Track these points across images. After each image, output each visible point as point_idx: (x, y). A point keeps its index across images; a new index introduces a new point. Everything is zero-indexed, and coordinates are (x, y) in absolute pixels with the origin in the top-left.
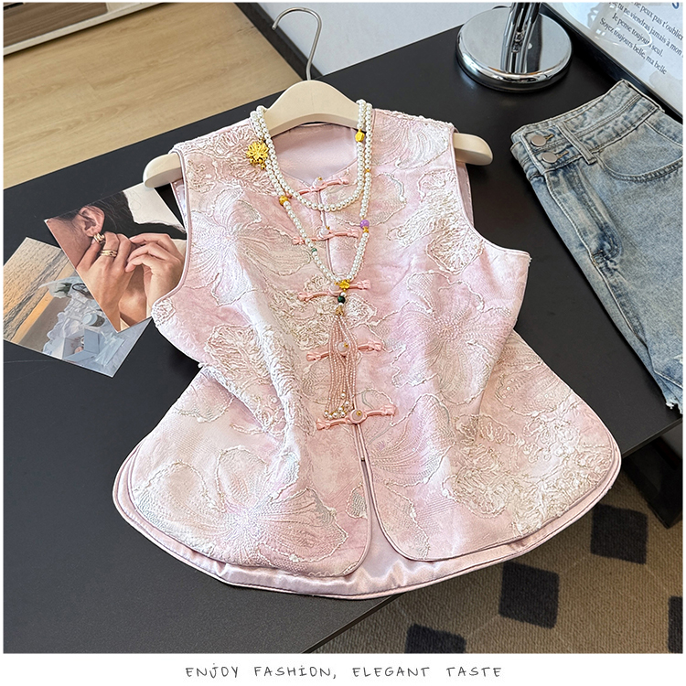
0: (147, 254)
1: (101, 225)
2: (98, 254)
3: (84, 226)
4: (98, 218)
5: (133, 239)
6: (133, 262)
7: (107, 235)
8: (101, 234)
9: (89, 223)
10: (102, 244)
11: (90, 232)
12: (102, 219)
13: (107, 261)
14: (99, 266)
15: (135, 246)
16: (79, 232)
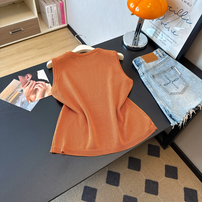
0: (39, 86)
1: (30, 78)
2: (28, 85)
3: (27, 78)
4: (30, 77)
5: (37, 82)
6: (36, 87)
7: (31, 81)
8: (30, 80)
9: (28, 77)
10: (29, 83)
11: (28, 80)
12: (31, 77)
13: (30, 87)
14: (28, 87)
15: (37, 84)
16: (25, 79)
